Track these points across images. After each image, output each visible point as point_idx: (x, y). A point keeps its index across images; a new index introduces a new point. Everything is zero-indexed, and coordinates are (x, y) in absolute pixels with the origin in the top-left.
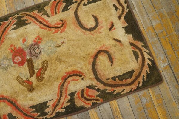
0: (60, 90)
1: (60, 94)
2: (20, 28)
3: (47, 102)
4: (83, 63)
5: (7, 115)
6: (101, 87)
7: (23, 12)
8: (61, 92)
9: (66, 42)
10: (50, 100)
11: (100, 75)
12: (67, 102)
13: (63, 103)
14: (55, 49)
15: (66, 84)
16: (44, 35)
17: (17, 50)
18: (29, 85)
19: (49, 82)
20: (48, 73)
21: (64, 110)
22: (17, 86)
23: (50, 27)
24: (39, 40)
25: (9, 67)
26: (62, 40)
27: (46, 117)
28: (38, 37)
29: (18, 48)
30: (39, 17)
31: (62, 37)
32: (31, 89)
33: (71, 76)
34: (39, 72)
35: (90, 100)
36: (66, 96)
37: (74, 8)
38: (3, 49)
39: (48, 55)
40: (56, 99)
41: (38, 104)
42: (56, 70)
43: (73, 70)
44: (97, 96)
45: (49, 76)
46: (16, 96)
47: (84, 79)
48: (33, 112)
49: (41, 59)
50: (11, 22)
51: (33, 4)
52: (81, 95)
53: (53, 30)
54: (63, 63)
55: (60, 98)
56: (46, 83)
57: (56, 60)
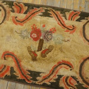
0: (53, 69)
1: (52, 72)
2: (45, 17)
3: (41, 73)
4: (76, 60)
5: (10, 67)
6: (81, 81)
7: (51, 9)
8: (53, 71)
9: (71, 41)
10: (43, 73)
11: (83, 73)
12: (54, 80)
13: (51, 79)
14: (62, 42)
15: (59, 67)
16: (58, 30)
17: (37, 30)
18: (34, 56)
19: (48, 61)
20: (51, 54)
21: (50, 84)
22: (25, 52)
23: (64, 27)
24: (54, 31)
25: (26, 38)
26: (69, 38)
27: (35, 83)
28: (54, 28)
29: (38, 29)
30: (60, 17)
31: (69, 37)
32: (34, 59)
33: (64, 64)
34: (45, 51)
35: (70, 86)
36: (55, 75)
37: (84, 22)
38: (28, 24)
39: (55, 43)
40: (48, 74)
41: (34, 71)
42: (56, 55)
43: (68, 61)
44: (75, 86)
45: (50, 57)
46: (22, 58)
47: (72, 70)
48: (28, 74)
49: (50, 43)
50: (41, 11)
51: (59, 7)
52: (66, 80)
53: (66, 29)
54: (63, 53)
55: (51, 75)
56: (46, 60)
57: (59, 49)
